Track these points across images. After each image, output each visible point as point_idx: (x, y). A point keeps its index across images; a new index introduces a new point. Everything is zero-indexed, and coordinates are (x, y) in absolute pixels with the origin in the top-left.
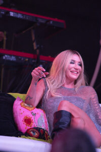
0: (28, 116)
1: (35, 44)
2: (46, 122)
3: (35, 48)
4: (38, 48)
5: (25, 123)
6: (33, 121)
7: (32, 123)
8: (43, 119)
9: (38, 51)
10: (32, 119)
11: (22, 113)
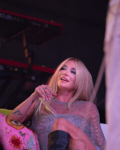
0: (16, 137)
1: (26, 51)
2: (37, 144)
3: (27, 55)
4: (29, 56)
5: (13, 145)
6: (22, 142)
7: (21, 145)
8: (33, 140)
9: (30, 59)
10: (20, 139)
11: (8, 133)
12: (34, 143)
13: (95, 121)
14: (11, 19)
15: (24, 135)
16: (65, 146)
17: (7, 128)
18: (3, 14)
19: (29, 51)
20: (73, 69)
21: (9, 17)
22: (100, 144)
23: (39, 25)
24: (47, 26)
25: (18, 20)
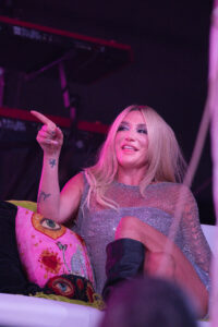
8: (82, 257)
10: (59, 256)
11: (36, 245)
12: (83, 262)
13: (190, 218)
14: (38, 37)
15: (64, 247)
16: (137, 266)
17: (33, 237)
18: (24, 30)
19: (71, 96)
20: (141, 125)
21: (34, 35)
22: (202, 260)
23: (90, 49)
24: (103, 49)
25: (50, 40)
